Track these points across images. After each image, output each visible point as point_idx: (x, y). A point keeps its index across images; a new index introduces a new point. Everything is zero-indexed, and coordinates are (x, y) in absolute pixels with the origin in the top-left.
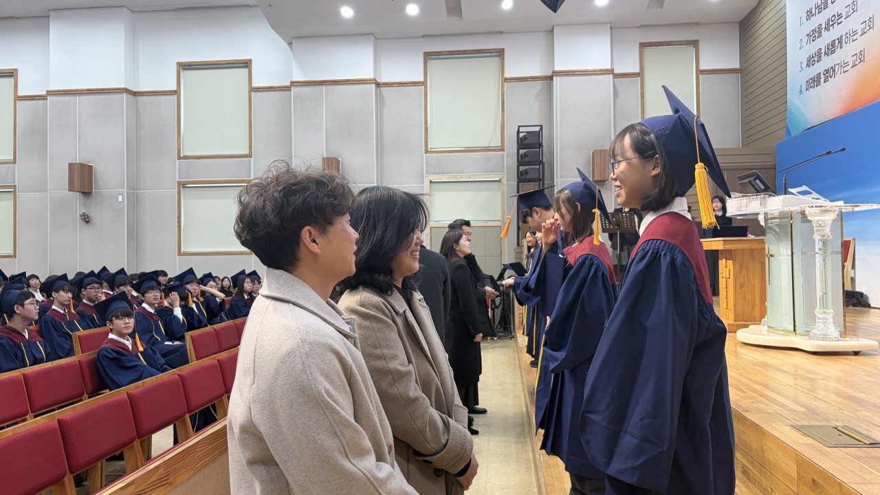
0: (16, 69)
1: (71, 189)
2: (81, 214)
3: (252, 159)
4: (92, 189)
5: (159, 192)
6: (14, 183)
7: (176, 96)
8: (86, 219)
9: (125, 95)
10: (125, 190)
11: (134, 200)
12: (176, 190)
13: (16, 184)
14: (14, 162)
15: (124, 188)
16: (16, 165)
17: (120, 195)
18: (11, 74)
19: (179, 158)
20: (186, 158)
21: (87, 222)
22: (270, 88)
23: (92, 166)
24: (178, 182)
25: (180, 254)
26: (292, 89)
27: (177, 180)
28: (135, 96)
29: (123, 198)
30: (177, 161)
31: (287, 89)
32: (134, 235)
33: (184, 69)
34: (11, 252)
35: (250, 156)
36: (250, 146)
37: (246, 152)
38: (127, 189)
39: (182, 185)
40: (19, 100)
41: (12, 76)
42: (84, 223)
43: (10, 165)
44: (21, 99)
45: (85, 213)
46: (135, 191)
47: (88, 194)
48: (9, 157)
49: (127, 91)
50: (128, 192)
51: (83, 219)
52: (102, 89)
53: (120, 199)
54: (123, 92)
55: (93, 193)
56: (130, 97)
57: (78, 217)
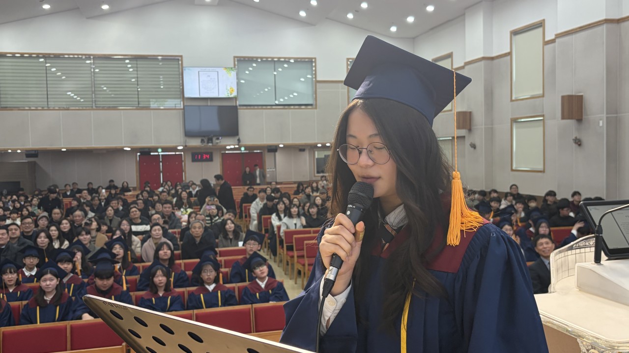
0: (544, 20)
1: (563, 118)
2: (574, 138)
4: (582, 116)
6: (543, 112)
8: (578, 142)
9: (605, 26)
10: (605, 116)
13: (544, 113)
14: (543, 96)
15: (603, 114)
16: (544, 98)
17: (601, 120)
18: (541, 25)
21: (580, 145)
23: (582, 96)
28: (618, 23)
29: (603, 123)
32: (613, 156)
34: (541, 167)
38: (607, 114)
40: (546, 45)
41: (541, 26)
42: (577, 145)
43: (541, 99)
44: (546, 43)
45: (578, 138)
46: (615, 115)
47: (580, 120)
48: (541, 92)
49: (607, 21)
50: (607, 118)
51: (576, 143)
52: (590, 25)
53: (601, 124)
54: (604, 23)
55: (583, 119)
56: (614, 26)
57: (572, 141)
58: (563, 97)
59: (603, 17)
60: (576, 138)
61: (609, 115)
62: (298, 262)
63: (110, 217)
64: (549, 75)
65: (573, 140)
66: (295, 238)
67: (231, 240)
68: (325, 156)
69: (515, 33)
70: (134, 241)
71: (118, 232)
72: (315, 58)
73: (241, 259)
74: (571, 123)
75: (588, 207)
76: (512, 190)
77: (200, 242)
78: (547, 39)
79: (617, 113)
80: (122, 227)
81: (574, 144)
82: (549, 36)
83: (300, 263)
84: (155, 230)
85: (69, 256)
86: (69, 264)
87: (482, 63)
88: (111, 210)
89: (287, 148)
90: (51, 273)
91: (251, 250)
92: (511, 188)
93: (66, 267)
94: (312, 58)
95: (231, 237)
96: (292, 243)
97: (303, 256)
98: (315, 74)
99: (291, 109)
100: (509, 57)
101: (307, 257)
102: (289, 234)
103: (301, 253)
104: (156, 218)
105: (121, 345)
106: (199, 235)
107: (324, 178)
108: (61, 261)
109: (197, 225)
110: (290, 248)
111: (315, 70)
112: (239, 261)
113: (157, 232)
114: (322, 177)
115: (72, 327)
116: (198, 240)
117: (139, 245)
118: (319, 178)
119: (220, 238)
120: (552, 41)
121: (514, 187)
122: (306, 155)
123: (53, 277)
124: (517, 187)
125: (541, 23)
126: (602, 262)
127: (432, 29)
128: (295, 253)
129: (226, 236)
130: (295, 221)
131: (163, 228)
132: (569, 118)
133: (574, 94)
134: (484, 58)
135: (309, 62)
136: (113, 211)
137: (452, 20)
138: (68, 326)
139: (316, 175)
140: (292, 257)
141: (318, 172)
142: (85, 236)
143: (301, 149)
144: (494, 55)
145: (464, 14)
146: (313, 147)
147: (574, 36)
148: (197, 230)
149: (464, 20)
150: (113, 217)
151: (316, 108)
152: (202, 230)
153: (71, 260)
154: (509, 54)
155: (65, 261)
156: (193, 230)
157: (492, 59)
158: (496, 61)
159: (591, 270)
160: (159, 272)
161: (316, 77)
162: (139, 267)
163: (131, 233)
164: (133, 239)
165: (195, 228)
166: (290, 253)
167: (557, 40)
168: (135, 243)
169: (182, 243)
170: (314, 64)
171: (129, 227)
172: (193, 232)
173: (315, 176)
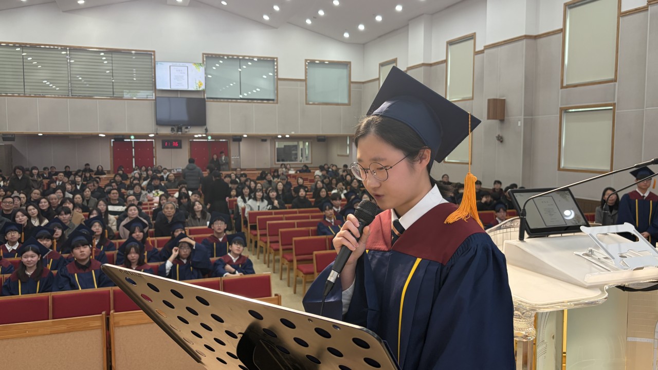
0: (475, 33)
1: (489, 118)
2: (497, 135)
3: (617, 84)
4: (504, 117)
5: (547, 117)
7: (562, 34)
8: (500, 139)
9: (524, 41)
10: (522, 117)
11: (530, 124)
12: (558, 115)
14: (472, 99)
16: (473, 101)
17: (519, 120)
18: (472, 37)
19: (562, 87)
20: (568, 86)
21: (502, 142)
22: (636, 10)
23: (504, 100)
24: (560, 108)
25: (559, 169)
26: (649, 8)
27: (560, 106)
28: (535, 39)
29: (521, 123)
30: (560, 90)
31: (644, 9)
32: (529, 151)
33: (570, 8)
35: (615, 80)
36: (616, 71)
37: (612, 77)
38: (524, 116)
39: (564, 110)
40: (476, 54)
41: (472, 38)
42: (499, 142)
43: (471, 101)
44: (477, 53)
45: (500, 135)
46: (531, 117)
47: (502, 121)
48: (471, 95)
49: (526, 37)
50: (524, 119)
51: (498, 140)
52: (512, 39)
53: (519, 124)
54: (524, 39)
55: (505, 120)
56: (531, 41)
57: (495, 138)
58: (489, 100)
59: (523, 34)
60: (499, 135)
61: (525, 117)
62: (260, 240)
63: (88, 197)
64: (478, 81)
65: (497, 137)
66: (258, 219)
67: (199, 219)
68: (285, 146)
69: (451, 43)
70: (110, 220)
71: (95, 212)
72: (277, 58)
73: (209, 237)
74: (495, 123)
75: (515, 194)
76: (444, 179)
77: (172, 221)
78: (477, 50)
79: (532, 116)
80: (99, 207)
81: (497, 141)
82: (479, 47)
83: (263, 241)
84: (131, 210)
85: (49, 233)
86: (48, 241)
87: (422, 68)
88: (88, 192)
89: (251, 138)
90: (33, 250)
91: (219, 229)
92: (443, 177)
93: (46, 243)
94: (274, 58)
95: (199, 217)
96: (256, 223)
97: (265, 235)
98: (277, 72)
99: (255, 103)
100: (445, 64)
101: (269, 235)
102: (253, 215)
103: (263, 232)
104: (131, 199)
105: (101, 313)
106: (171, 215)
107: (283, 166)
108: (40, 238)
109: (170, 206)
110: (254, 228)
111: (277, 69)
112: (208, 238)
113: (133, 211)
114: (282, 164)
115: (54, 298)
116: (170, 219)
117: (115, 223)
118: (279, 166)
119: (189, 218)
120: (482, 52)
121: (446, 176)
122: (267, 145)
123: (35, 254)
124: (448, 177)
125: (473, 36)
126: (525, 240)
127: (380, 37)
128: (258, 232)
129: (194, 216)
130: (258, 203)
131: (138, 208)
132: (493, 119)
133: (498, 98)
134: (423, 65)
135: (271, 61)
136: (90, 192)
137: (397, 30)
138: (50, 297)
139: (277, 163)
140: (256, 235)
141: (278, 161)
142: (65, 216)
143: (263, 139)
144: (432, 61)
145: (408, 25)
146: (274, 138)
147: (499, 49)
148: (170, 210)
149: (408, 30)
150: (90, 198)
151: (277, 103)
152: (174, 210)
153: (50, 237)
154: (445, 61)
155: (44, 239)
156: (166, 210)
157: (431, 65)
158: (433, 68)
159: (516, 246)
160: (133, 250)
161: (277, 75)
162: (116, 243)
163: (108, 212)
164: (109, 218)
165: (167, 208)
166: (254, 232)
167: (486, 51)
168: (111, 222)
169: (154, 222)
170: (276, 63)
171: (105, 207)
172: (166, 212)
173: (275, 164)
